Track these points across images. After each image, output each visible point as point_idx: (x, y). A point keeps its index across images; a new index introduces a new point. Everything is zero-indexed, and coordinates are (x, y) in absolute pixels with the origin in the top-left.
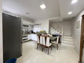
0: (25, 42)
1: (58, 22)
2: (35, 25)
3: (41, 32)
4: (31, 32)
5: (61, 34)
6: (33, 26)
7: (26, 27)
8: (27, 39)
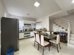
0: (28, 38)
1: (61, 17)
2: (37, 23)
3: (41, 29)
4: (33, 30)
5: (66, 32)
6: (35, 24)
7: (29, 26)
8: (30, 35)
